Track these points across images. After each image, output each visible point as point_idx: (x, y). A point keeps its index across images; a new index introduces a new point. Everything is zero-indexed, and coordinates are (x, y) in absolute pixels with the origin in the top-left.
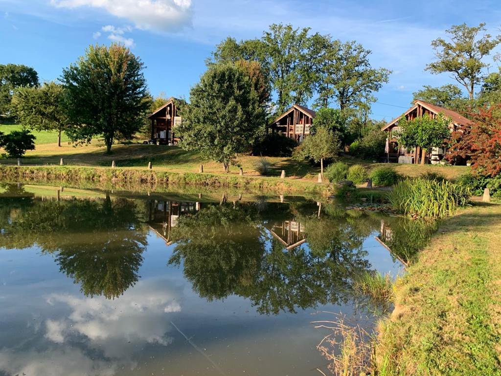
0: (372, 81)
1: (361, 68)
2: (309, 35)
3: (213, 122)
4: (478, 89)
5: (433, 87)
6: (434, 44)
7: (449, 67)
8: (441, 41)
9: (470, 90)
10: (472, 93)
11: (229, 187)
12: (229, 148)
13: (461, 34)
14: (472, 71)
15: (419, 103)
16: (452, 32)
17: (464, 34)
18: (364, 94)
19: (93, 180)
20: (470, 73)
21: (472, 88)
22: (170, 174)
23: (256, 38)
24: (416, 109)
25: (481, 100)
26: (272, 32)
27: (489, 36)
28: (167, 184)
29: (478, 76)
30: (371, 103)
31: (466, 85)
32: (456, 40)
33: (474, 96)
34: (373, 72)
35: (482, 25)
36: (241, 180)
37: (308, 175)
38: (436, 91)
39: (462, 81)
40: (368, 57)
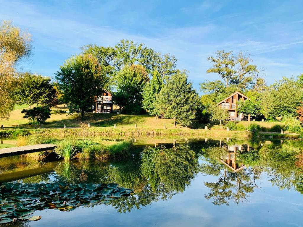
31: (225, 80)
35: (231, 52)
39: (223, 78)
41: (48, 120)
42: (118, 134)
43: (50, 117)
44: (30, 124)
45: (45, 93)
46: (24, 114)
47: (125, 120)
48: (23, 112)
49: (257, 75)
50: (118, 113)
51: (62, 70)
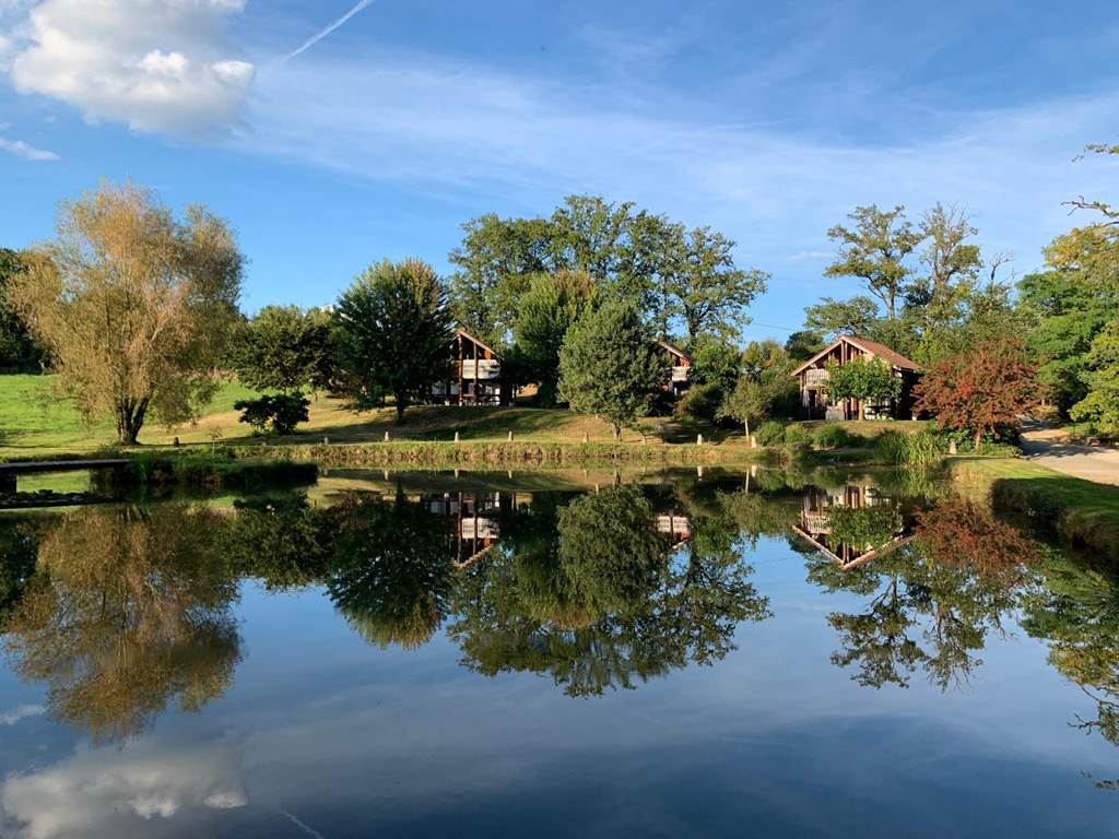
0: (739, 290)
1: (720, 269)
2: (633, 213)
3: (623, 377)
4: (900, 302)
5: (837, 300)
6: (832, 234)
7: (858, 270)
8: (841, 230)
9: (890, 304)
10: (892, 308)
11: (640, 458)
12: (644, 409)
13: (869, 220)
14: (893, 278)
15: (843, 338)
16: (857, 218)
17: (874, 222)
18: (729, 312)
19: (457, 459)
20: (888, 280)
21: (892, 301)
22: (561, 445)
23: (538, 216)
24: (840, 346)
25: (908, 321)
26: (569, 208)
27: (909, 224)
28: (559, 459)
29: (902, 285)
30: (743, 325)
31: (883, 297)
32: (862, 228)
33: (896, 312)
34: (739, 275)
35: (898, 209)
36: (655, 449)
37: (729, 439)
38: (842, 307)
39: (876, 291)
40: (732, 251)
41: (301, 426)
42: (448, 457)
43: (306, 419)
44: (256, 435)
45: (313, 359)
46: (241, 413)
47: (522, 421)
48: (238, 406)
49: (993, 276)
50: (510, 404)
51: (341, 303)
